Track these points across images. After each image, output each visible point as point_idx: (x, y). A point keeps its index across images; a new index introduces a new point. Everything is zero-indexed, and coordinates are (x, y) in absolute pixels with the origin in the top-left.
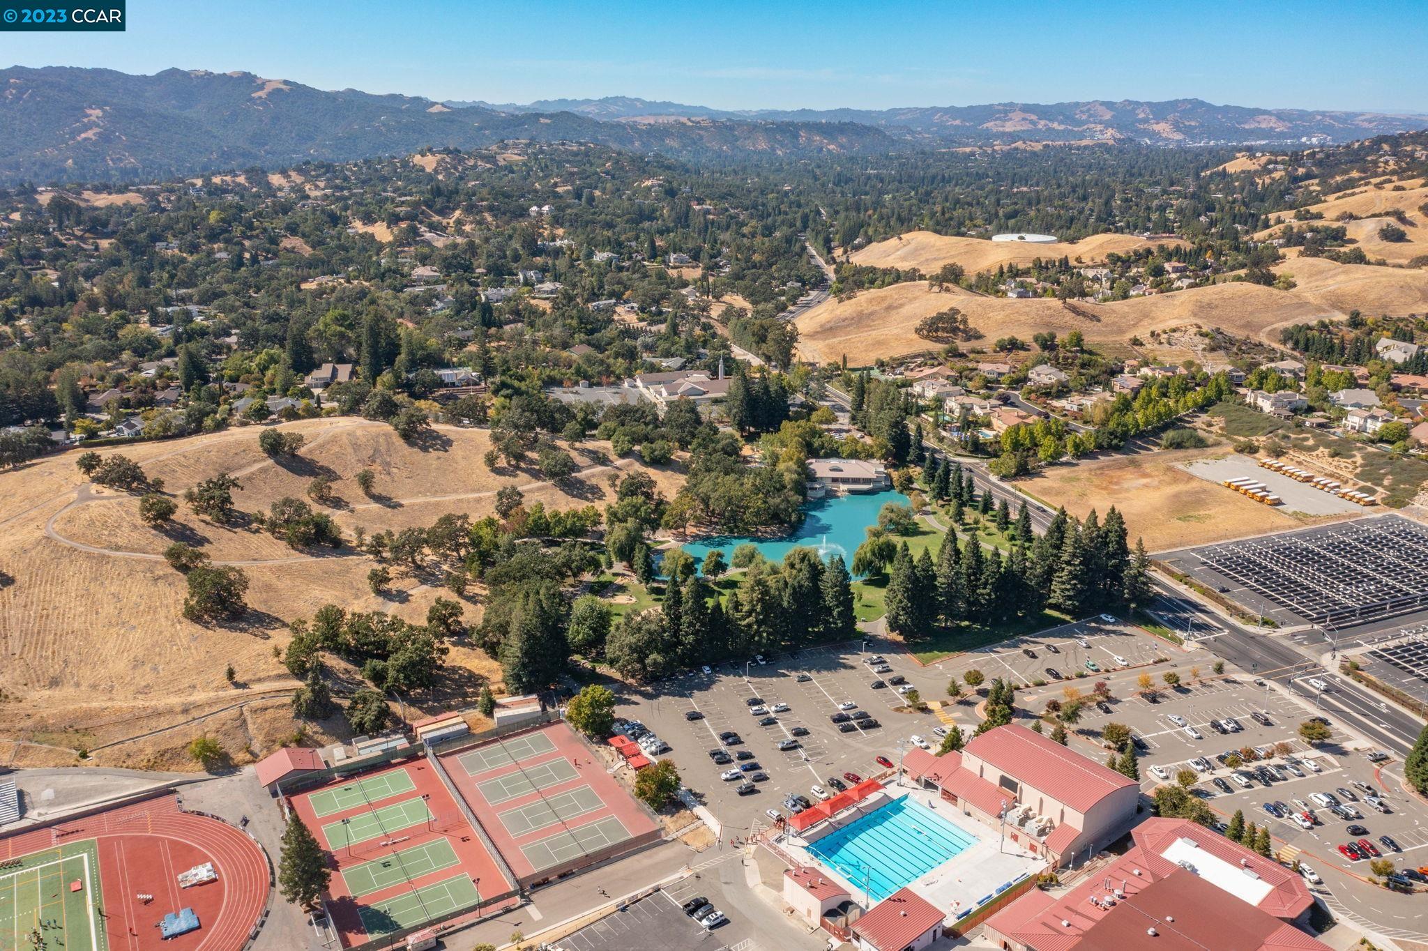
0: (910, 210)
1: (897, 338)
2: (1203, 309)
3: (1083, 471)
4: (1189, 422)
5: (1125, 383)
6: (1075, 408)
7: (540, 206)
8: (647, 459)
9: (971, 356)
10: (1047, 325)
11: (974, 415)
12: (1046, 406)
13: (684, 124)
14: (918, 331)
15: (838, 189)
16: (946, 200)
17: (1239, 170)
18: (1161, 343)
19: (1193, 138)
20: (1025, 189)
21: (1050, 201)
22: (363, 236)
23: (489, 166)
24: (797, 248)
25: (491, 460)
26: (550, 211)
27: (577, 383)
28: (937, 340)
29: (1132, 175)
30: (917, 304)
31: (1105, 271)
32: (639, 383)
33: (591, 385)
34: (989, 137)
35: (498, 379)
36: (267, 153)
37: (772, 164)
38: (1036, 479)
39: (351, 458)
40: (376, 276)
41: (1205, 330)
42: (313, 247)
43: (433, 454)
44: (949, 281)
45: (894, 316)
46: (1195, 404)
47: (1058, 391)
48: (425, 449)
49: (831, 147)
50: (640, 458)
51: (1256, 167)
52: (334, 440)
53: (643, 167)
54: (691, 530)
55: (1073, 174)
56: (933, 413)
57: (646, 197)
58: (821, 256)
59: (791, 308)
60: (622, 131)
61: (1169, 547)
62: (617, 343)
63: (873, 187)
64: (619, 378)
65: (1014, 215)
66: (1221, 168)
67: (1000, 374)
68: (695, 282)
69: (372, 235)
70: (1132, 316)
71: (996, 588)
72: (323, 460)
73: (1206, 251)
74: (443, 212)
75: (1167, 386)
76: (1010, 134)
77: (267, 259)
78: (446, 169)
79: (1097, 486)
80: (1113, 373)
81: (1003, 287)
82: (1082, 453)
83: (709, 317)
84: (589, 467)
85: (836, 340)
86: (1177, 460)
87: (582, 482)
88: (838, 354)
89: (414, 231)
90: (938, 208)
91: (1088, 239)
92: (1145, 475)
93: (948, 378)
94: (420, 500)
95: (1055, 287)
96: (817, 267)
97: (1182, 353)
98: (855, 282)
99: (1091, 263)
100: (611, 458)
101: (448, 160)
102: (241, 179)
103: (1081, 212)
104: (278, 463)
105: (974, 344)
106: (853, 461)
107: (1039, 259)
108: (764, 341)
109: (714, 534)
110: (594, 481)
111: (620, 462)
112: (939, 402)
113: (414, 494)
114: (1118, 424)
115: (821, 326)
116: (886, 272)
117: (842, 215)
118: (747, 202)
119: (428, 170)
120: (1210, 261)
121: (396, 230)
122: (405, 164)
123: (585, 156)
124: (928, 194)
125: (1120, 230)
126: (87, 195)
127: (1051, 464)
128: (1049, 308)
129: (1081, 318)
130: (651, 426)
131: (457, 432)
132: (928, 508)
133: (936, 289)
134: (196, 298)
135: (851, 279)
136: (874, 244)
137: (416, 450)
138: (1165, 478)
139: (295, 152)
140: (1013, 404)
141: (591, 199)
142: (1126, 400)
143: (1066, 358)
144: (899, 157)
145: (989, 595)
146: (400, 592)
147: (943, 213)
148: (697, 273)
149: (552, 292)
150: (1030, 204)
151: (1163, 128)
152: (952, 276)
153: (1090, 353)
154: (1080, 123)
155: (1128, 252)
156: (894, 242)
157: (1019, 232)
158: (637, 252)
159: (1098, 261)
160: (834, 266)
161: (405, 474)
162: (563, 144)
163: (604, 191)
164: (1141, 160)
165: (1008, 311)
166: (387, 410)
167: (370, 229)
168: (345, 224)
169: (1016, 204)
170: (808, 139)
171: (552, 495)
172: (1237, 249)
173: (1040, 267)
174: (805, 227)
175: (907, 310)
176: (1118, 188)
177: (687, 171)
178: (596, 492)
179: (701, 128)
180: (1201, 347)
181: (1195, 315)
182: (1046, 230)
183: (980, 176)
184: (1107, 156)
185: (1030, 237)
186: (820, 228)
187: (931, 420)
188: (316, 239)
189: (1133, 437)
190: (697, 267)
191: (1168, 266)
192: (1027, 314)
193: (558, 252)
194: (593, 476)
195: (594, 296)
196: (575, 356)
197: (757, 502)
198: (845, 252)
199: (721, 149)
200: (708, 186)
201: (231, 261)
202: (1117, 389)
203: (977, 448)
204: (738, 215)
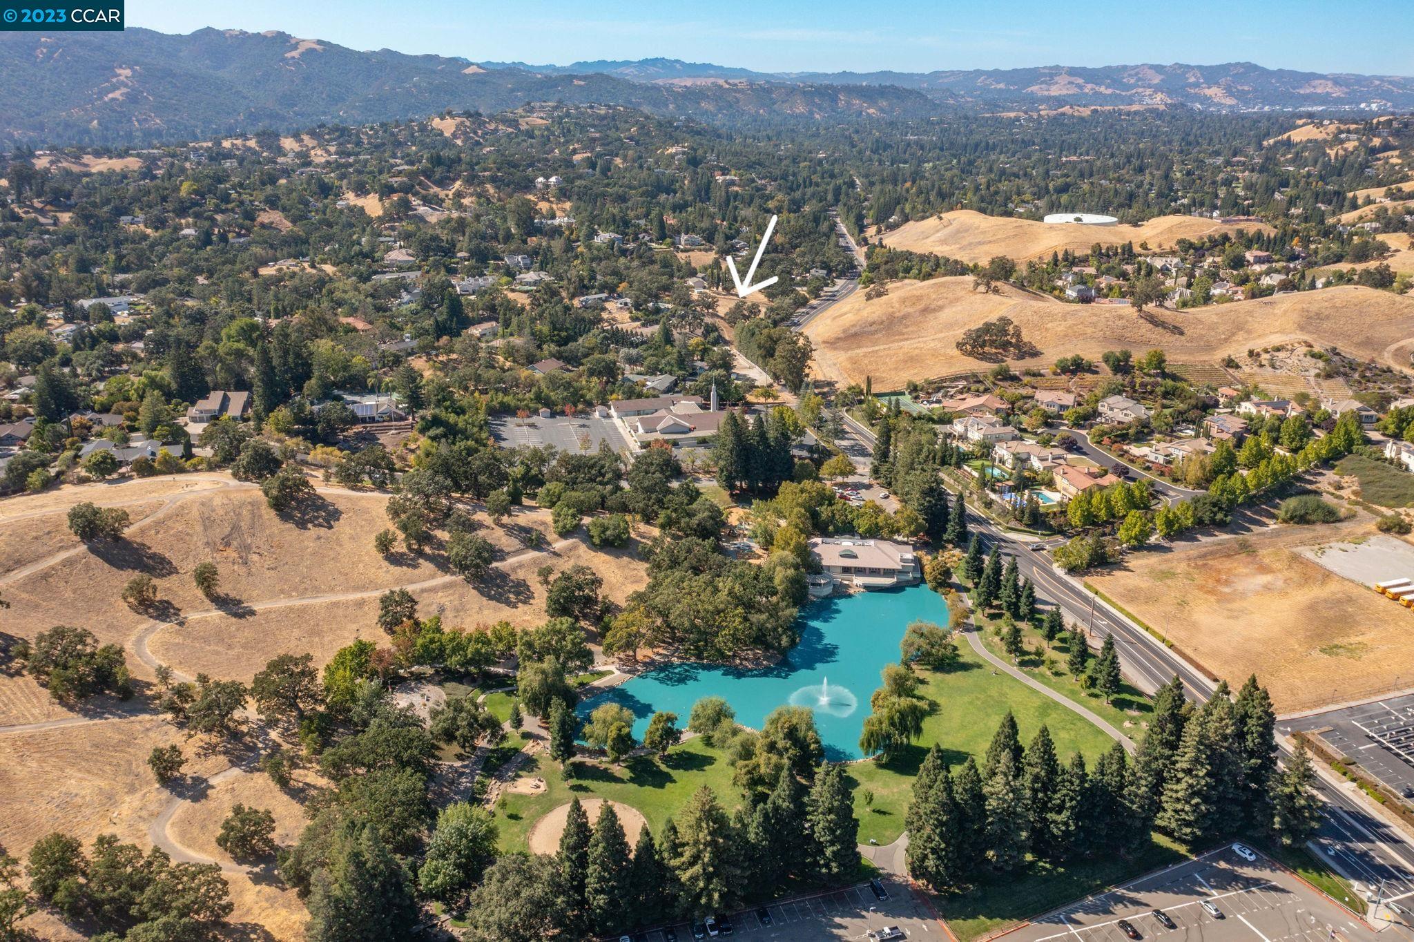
0: (952, 183)
1: (935, 354)
2: (1311, 321)
3: (1179, 560)
4: (1311, 482)
5: (1224, 424)
6: (1161, 460)
7: (547, 177)
8: (596, 540)
9: (1026, 379)
10: (1120, 339)
11: (1031, 469)
12: (1123, 454)
13: (721, 87)
14: (959, 345)
15: (876, 157)
16: (991, 170)
17: (1305, 139)
18: (1261, 366)
19: (1246, 103)
20: (1075, 158)
21: (1104, 173)
22: (352, 209)
23: (510, 130)
24: (824, 227)
25: (384, 544)
26: (558, 182)
27: (536, 412)
28: (984, 357)
29: (1189, 144)
30: (958, 308)
31: (1176, 260)
32: (613, 412)
33: (553, 415)
34: (1034, 101)
35: (428, 413)
36: (296, 114)
37: (808, 130)
38: (1118, 573)
39: (198, 540)
40: (345, 260)
41: (1317, 349)
42: (294, 222)
43: (313, 531)
44: (998, 279)
45: (933, 321)
46: (1318, 457)
47: (1138, 433)
48: (302, 525)
49: (871, 111)
50: (587, 538)
51: (1323, 136)
52: (180, 513)
53: (669, 131)
54: (643, 653)
55: (1124, 142)
56: (978, 463)
57: (668, 166)
58: (852, 235)
59: (814, 302)
60: (655, 94)
61: (1317, 704)
62: (597, 356)
63: (913, 154)
64: (590, 404)
65: (1063, 189)
66: (1285, 136)
67: (1063, 407)
68: (705, 269)
69: (362, 209)
70: (1221, 329)
71: (1077, 816)
72: (158, 545)
73: (1292, 238)
74: (443, 183)
75: (1278, 430)
76: (1055, 98)
77: (239, 235)
78: (465, 133)
79: (1201, 588)
80: (1207, 406)
81: (1060, 283)
82: (1178, 532)
83: (715, 315)
84: (518, 552)
85: (861, 351)
86: (1303, 543)
87: (503, 576)
88: (861, 372)
89: (406, 205)
90: (982, 180)
91: (1153, 221)
92: (1264, 569)
93: (997, 411)
94: (281, 603)
95: (1121, 282)
96: (847, 249)
97: (1290, 381)
98: (887, 272)
99: (1158, 250)
100: (549, 538)
101: (468, 124)
102: (252, 143)
103: (1140, 185)
104: (93, 550)
105: (1030, 363)
106: (872, 542)
107: (1099, 245)
108: (772, 356)
109: (676, 660)
110: (521, 574)
111: (560, 545)
112: (986, 449)
113: (274, 594)
114: (1223, 491)
115: (844, 331)
116: (923, 258)
117: (877, 188)
118: (777, 172)
119: (447, 134)
120: (1298, 249)
121: (387, 203)
122: (423, 128)
123: (612, 120)
124: (971, 163)
125: (1187, 210)
126: (87, 159)
127: (1134, 549)
128: (1121, 317)
129: (1160, 330)
130: (609, 487)
131: (349, 499)
132: (972, 620)
133: (982, 288)
134: (133, 286)
135: (883, 268)
136: (911, 223)
137: (290, 525)
138: (1292, 574)
139: (324, 113)
140: (1079, 451)
141: (606, 170)
142: (1228, 451)
143: (1143, 385)
144: (941, 122)
145: (1066, 824)
146: (198, 780)
147: (988, 188)
148: (710, 257)
149: (535, 283)
150: (1082, 175)
151: (1214, 92)
152: (1002, 271)
153: (1174, 378)
154: (1128, 87)
155: (1201, 238)
156: (932, 221)
157: (1073, 211)
158: (646, 231)
159: (1167, 247)
160: (865, 249)
161: (269, 562)
162: (592, 107)
163: (625, 159)
164: (1196, 127)
165: (1070, 322)
166: (264, 465)
167: (360, 202)
168: (337, 195)
169: (1067, 176)
170: (848, 103)
171: (462, 596)
172: (1326, 234)
173: (1101, 254)
174: (837, 201)
175: (946, 315)
176: (1177, 158)
177: (719, 136)
178: (522, 593)
179: (736, 91)
180: (1313, 372)
181: (1302, 328)
182: (1103, 210)
183: (1026, 143)
184: (1159, 122)
185: (1088, 218)
186: (852, 202)
187: (976, 474)
188: (297, 213)
189: (1241, 505)
190: (711, 250)
191: (1249, 256)
192: (1094, 325)
193: (556, 231)
194: (521, 566)
195: (583, 289)
196: (538, 375)
197: (735, 621)
198: (879, 231)
199: (757, 112)
200: (736, 154)
201: (198, 238)
202: (1214, 432)
203: (1036, 520)
204: (764, 188)
